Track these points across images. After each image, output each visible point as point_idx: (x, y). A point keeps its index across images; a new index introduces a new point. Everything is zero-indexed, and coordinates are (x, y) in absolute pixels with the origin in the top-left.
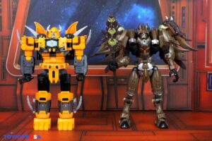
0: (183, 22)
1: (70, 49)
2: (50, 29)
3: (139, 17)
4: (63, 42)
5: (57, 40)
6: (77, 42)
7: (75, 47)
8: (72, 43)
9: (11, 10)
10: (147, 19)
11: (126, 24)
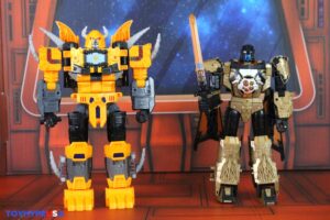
0: (319, 17)
1: (126, 67)
2: (87, 33)
3: (244, 11)
4: (115, 55)
5: (105, 53)
6: (137, 55)
7: (133, 64)
8: (128, 58)
9: (28, 5)
10: (258, 14)
11: (222, 24)
